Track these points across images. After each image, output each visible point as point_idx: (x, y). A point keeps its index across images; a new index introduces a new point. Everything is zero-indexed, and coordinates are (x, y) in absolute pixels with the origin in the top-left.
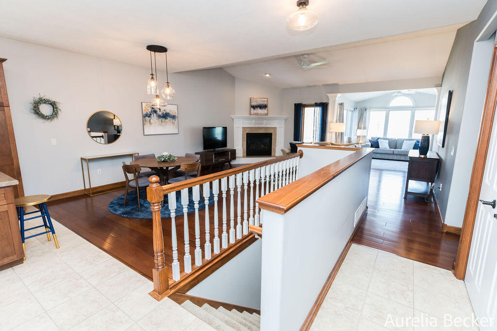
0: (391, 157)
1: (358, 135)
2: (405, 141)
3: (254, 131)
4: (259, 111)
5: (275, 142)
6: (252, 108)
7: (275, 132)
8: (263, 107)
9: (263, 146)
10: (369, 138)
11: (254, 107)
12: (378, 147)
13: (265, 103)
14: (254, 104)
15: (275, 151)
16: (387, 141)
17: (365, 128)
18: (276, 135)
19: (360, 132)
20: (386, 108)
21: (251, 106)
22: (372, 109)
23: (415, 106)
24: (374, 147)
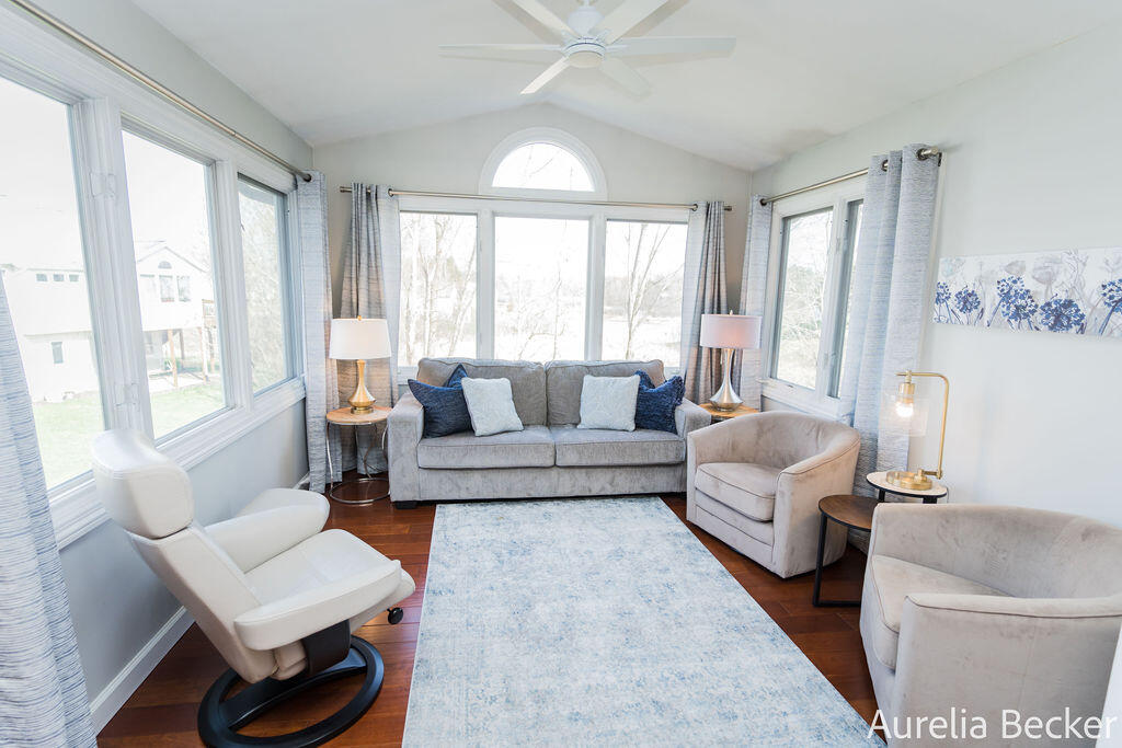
0: (542, 485)
1: (338, 352)
2: (588, 379)
10: (407, 365)
12: (465, 427)
16: (505, 383)
17: (377, 310)
19: (351, 339)
20: (475, 197)
22: (407, 201)
23: (604, 199)
24: (442, 428)
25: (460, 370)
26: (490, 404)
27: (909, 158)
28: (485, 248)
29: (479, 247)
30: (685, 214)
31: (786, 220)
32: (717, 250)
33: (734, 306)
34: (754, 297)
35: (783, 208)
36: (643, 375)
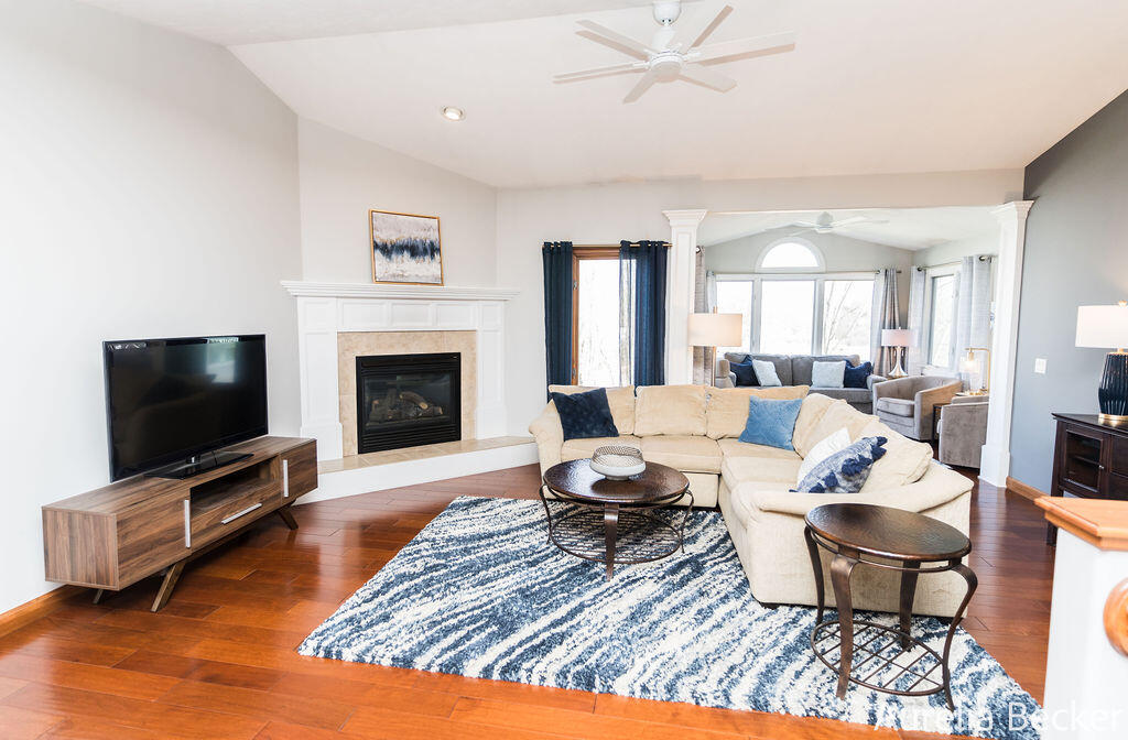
3: (391, 346)
4: (406, 265)
5: (473, 388)
6: (378, 253)
7: (472, 346)
8: (425, 252)
9: (424, 406)
11: (386, 250)
12: (756, 382)
13: (432, 236)
14: (385, 236)
15: (472, 423)
16: (772, 364)
18: (474, 360)
20: (753, 273)
21: (376, 246)
22: (719, 277)
23: (824, 270)
24: (744, 382)
25: (747, 358)
26: (766, 372)
27: (975, 260)
28: (756, 298)
29: (754, 297)
30: (872, 276)
31: (934, 278)
32: (893, 294)
33: (904, 326)
34: (915, 320)
35: (931, 272)
36: (848, 361)
